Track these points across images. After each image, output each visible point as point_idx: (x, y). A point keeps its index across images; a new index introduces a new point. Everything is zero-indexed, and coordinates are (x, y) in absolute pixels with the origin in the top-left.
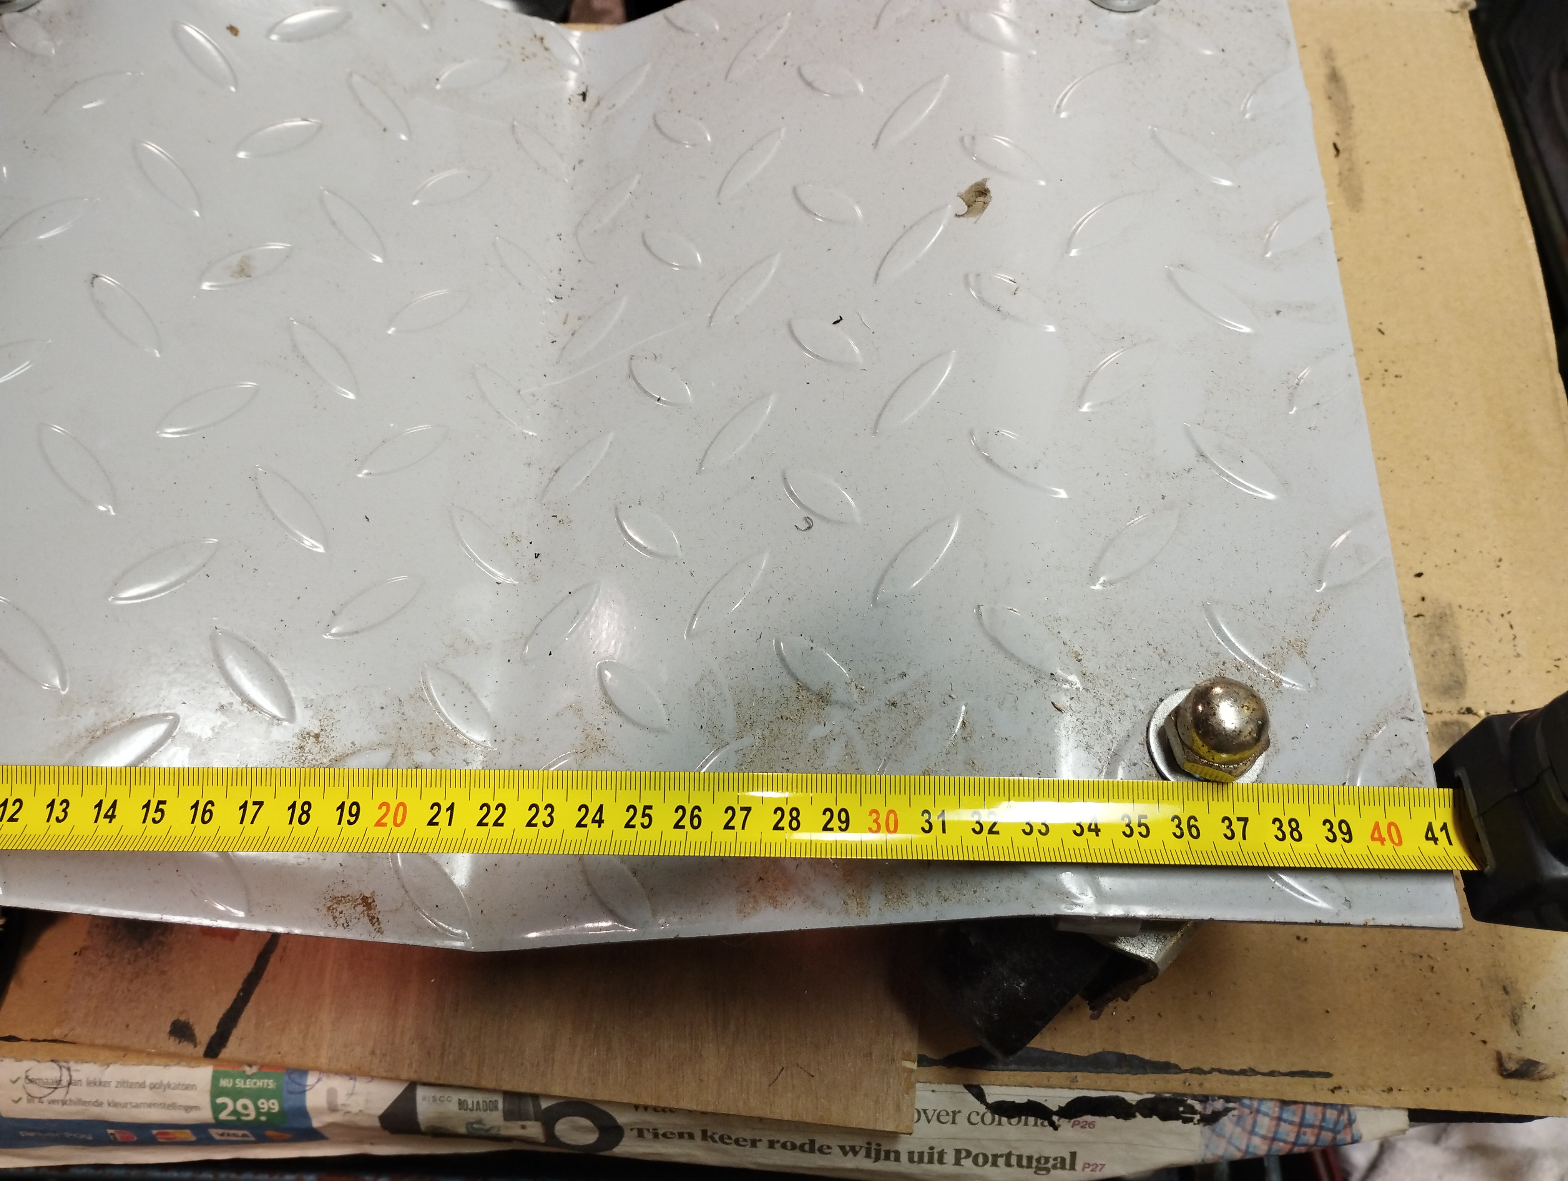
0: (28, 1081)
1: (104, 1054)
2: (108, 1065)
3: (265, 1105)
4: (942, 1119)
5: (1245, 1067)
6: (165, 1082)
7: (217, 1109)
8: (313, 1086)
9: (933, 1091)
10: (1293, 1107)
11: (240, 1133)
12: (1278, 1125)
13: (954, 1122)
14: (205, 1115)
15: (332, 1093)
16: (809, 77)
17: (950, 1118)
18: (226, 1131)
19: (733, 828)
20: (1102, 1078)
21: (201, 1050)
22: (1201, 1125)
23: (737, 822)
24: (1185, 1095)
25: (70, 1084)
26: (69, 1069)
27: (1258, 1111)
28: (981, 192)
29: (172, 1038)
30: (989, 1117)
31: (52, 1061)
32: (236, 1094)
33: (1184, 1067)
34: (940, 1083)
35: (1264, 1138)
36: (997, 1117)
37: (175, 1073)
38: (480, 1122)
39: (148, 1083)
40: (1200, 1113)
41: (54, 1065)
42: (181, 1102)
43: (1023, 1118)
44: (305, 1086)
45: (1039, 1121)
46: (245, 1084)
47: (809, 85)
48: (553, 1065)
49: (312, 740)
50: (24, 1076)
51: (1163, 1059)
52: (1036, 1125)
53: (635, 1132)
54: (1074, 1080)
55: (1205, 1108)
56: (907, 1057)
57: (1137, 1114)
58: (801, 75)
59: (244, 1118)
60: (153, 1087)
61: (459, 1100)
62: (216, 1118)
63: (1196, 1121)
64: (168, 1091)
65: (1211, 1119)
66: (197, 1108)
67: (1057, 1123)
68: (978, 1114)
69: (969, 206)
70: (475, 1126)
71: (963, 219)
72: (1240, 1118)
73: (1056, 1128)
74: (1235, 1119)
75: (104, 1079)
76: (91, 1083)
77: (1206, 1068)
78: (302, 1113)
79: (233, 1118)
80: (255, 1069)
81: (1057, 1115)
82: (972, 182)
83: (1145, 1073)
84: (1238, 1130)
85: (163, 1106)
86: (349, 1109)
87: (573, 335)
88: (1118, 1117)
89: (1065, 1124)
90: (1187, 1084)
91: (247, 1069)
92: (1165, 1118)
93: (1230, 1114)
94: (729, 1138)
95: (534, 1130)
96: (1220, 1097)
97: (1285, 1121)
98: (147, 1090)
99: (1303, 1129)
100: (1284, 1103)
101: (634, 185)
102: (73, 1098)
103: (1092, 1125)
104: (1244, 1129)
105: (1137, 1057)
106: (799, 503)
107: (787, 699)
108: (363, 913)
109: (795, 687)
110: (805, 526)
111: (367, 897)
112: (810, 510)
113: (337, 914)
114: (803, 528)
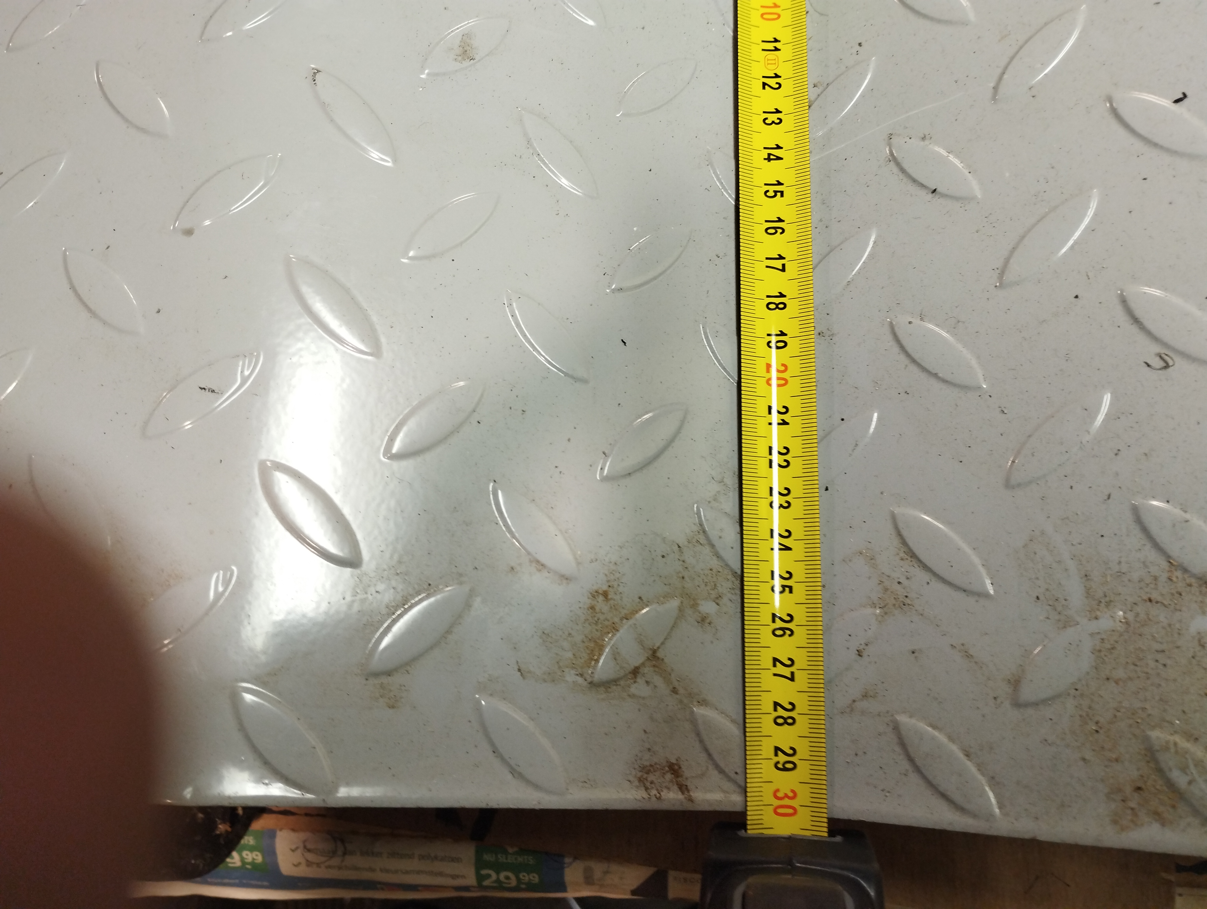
0: (305, 849)
3: (525, 876)
6: (433, 856)
7: (480, 877)
8: (571, 865)
14: (470, 880)
15: (588, 870)
19: (775, 666)
21: (467, 832)
23: (780, 669)
25: (345, 853)
32: (498, 867)
37: (441, 849)
39: (416, 855)
42: (447, 871)
44: (563, 864)
46: (506, 859)
49: (601, 598)
59: (505, 885)
60: (422, 859)
62: (479, 883)
64: (435, 863)
66: (463, 877)
78: (560, 884)
79: (495, 885)
80: (516, 849)
85: (431, 874)
86: (604, 883)
91: (509, 849)
98: (416, 862)
106: (1149, 333)
107: (1156, 578)
108: (671, 781)
109: (1164, 564)
110: (1162, 364)
111: (673, 764)
112: (1165, 345)
113: (648, 784)
114: (1158, 367)
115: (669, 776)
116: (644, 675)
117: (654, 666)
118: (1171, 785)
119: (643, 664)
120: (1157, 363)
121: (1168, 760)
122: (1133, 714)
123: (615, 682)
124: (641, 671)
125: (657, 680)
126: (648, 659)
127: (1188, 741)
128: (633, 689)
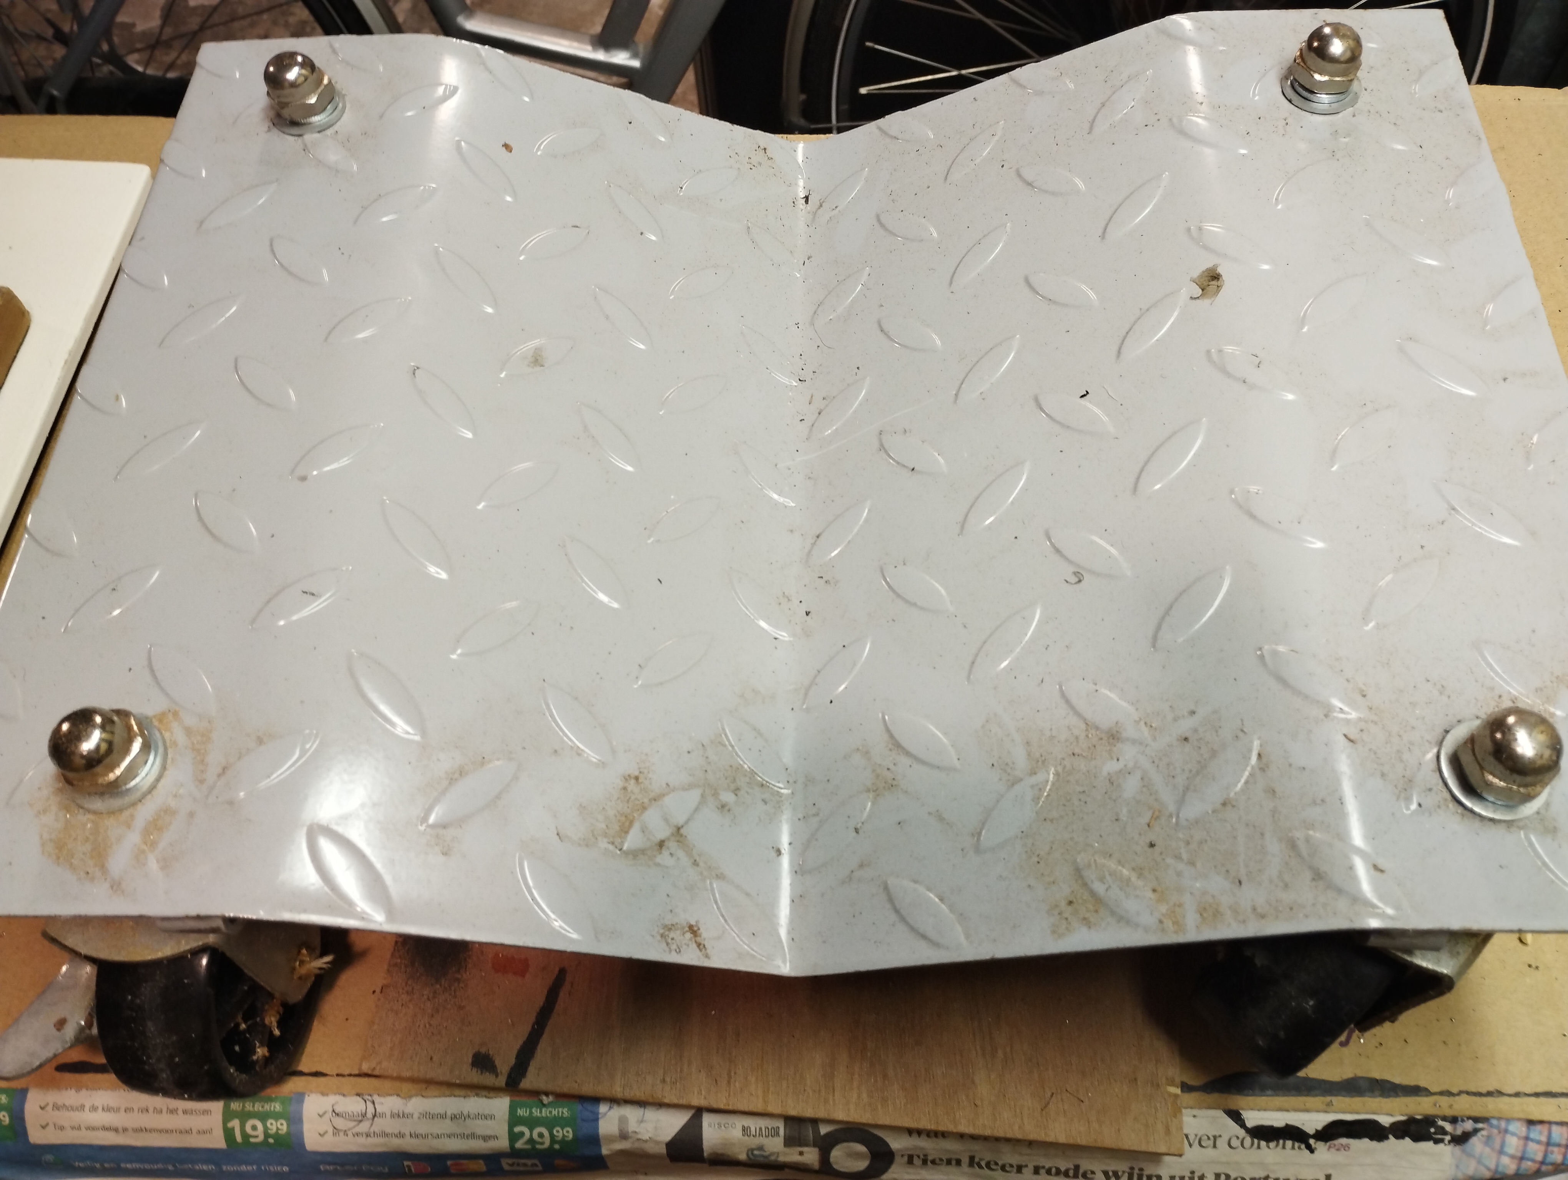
0: (334, 1114)
1: (406, 1087)
2: (410, 1097)
3: (559, 1132)
4: (1203, 1144)
5: (1491, 1089)
6: (465, 1113)
7: (514, 1137)
8: (605, 1114)
9: (1194, 1116)
10: (1539, 1127)
11: (529, 1162)
12: (1525, 1145)
13: (1215, 1146)
14: (503, 1143)
15: (623, 1120)
16: (1029, 177)
17: (1211, 1142)
18: (516, 1161)
20: (1357, 1102)
21: (502, 1081)
22: (1452, 1144)
24: (1437, 1116)
25: (374, 1116)
26: (373, 1103)
27: (1506, 1131)
28: (1213, 277)
29: (475, 1070)
30: (1248, 1140)
31: (358, 1095)
32: (532, 1123)
33: (1434, 1089)
34: (1200, 1108)
35: (1512, 1157)
36: (1256, 1141)
37: (474, 1104)
38: (761, 1148)
39: (449, 1113)
40: (1451, 1134)
41: (358, 1098)
42: (480, 1132)
43: (1281, 1142)
44: (598, 1114)
45: (1297, 1145)
46: (541, 1112)
47: (1029, 184)
48: (834, 1091)
49: (633, 782)
50: (331, 1110)
51: (1412, 1083)
52: (1293, 1148)
53: (906, 1158)
54: (1330, 1104)
55: (1455, 1129)
56: (1171, 1083)
57: (1391, 1136)
58: (1019, 175)
59: (538, 1146)
60: (454, 1117)
61: (743, 1127)
62: (512, 1146)
63: (1446, 1142)
64: (468, 1121)
65: (1460, 1140)
66: (496, 1137)
67: (1313, 1146)
68: (1238, 1138)
69: (1203, 290)
70: (756, 1152)
71: (1198, 301)
72: (1489, 1137)
73: (1312, 1150)
74: (1484, 1139)
75: (407, 1111)
76: (395, 1115)
77: (1455, 1090)
78: (595, 1140)
79: (528, 1147)
80: (551, 1098)
81: (1314, 1139)
82: (1204, 267)
83: (1397, 1095)
84: (1487, 1150)
85: (463, 1136)
86: (640, 1136)
87: (819, 414)
88: (1371, 1139)
89: (1320, 1147)
90: (1438, 1106)
91: (544, 1098)
92: (1417, 1138)
93: (1479, 1134)
94: (996, 1164)
95: (810, 1156)
96: (1469, 1118)
97: (1532, 1140)
98: (448, 1121)
99: (1550, 1148)
100: (1531, 1123)
101: (864, 278)
102: (377, 1131)
103: (1347, 1148)
104: (1493, 1149)
105: (1388, 1081)
106: (1066, 559)
107: (1077, 738)
108: (691, 939)
109: (1083, 726)
110: (1075, 580)
111: (692, 926)
112: (1078, 566)
113: (669, 941)
114: (1073, 582)
115: (689, 935)
116: (668, 848)
117: (678, 841)
118: (1093, 894)
119: (668, 839)
120: (1074, 579)
121: (1091, 875)
122: (1064, 844)
123: (643, 851)
124: (666, 843)
125: (680, 854)
126: (673, 835)
127: (1105, 858)
128: (659, 859)
